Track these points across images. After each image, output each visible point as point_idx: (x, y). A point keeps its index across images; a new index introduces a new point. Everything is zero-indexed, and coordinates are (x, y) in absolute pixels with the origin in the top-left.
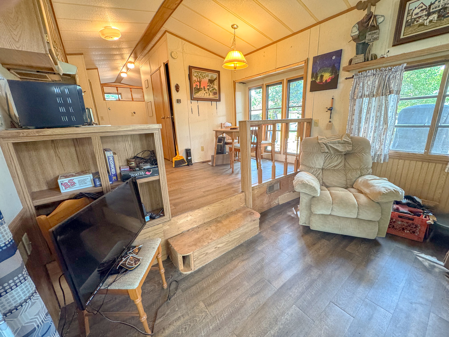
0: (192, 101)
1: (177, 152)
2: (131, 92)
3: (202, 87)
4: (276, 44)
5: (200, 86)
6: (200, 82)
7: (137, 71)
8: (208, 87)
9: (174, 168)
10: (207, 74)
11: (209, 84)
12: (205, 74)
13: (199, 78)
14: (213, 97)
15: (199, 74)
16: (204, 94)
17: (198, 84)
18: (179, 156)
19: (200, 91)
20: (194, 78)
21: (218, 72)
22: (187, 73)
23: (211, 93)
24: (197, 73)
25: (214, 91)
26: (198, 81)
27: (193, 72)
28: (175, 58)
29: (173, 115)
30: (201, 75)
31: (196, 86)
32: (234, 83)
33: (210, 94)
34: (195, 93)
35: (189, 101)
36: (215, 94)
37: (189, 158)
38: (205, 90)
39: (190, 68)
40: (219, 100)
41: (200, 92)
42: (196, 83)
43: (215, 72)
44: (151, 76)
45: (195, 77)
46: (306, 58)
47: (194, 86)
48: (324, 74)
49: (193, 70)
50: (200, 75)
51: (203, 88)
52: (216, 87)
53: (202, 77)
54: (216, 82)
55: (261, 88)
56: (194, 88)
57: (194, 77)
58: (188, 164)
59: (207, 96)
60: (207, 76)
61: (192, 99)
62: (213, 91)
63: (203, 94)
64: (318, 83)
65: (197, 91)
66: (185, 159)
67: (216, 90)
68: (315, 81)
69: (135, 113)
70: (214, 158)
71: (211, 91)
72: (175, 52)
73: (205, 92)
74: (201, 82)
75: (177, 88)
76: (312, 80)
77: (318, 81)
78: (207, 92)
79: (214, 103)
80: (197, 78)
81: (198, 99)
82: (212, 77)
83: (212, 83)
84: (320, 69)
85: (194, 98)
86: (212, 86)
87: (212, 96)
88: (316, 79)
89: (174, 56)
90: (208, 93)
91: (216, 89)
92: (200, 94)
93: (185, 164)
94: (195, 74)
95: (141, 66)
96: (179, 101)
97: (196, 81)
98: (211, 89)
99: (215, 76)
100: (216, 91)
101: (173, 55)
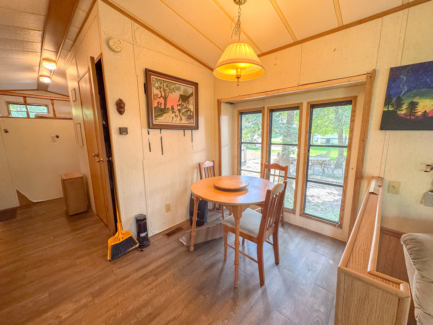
0: (150, 130)
1: (118, 224)
2: (53, 105)
3: (169, 106)
4: (300, 45)
5: (165, 105)
6: (165, 98)
7: (62, 74)
8: (179, 107)
9: (110, 261)
10: (177, 85)
11: (180, 102)
12: (174, 86)
13: (164, 91)
14: (186, 122)
15: (165, 85)
16: (173, 118)
17: (162, 101)
18: (123, 232)
19: (165, 113)
20: (155, 91)
21: (196, 85)
22: (142, 81)
23: (183, 117)
24: (161, 83)
25: (189, 114)
26: (161, 96)
27: (153, 81)
28: (116, 50)
29: (111, 156)
30: (167, 86)
31: (158, 104)
32: (219, 102)
33: (181, 118)
34: (155, 117)
35: (145, 131)
36: (189, 118)
37: (143, 235)
38: (173, 112)
39: (148, 73)
40: (197, 128)
41: (165, 115)
42: (158, 100)
43: (190, 84)
44: (78, 82)
45: (157, 88)
46: (369, 70)
47: (155, 104)
48: (418, 101)
49: (152, 76)
50: (165, 87)
51: (170, 109)
52: (192, 107)
53: (170, 90)
54: (192, 100)
55: (261, 113)
56: (155, 108)
57: (154, 88)
58: (139, 246)
59: (176, 121)
60: (178, 90)
61: (151, 126)
62: (187, 113)
63: (171, 118)
64: (403, 116)
65: (159, 113)
66: (135, 237)
67: (191, 112)
68: (394, 112)
69: (58, 137)
70: (191, 236)
71: (183, 114)
72: (116, 40)
73: (173, 115)
74: (168, 99)
75: (120, 107)
76: (386, 110)
77: (402, 112)
78: (177, 114)
79: (188, 132)
80: (160, 91)
81: (161, 127)
82: (185, 91)
83: (185, 101)
84: (407, 91)
85: (153, 125)
86: (185, 106)
87: (184, 122)
88: (396, 108)
89: (114, 47)
90: (179, 116)
91: (192, 110)
92: (166, 119)
93: (134, 247)
94: (157, 85)
95: (66, 67)
96: (123, 131)
97: (159, 96)
98: (184, 111)
99: (190, 90)
100: (191, 114)
101: (111, 43)
